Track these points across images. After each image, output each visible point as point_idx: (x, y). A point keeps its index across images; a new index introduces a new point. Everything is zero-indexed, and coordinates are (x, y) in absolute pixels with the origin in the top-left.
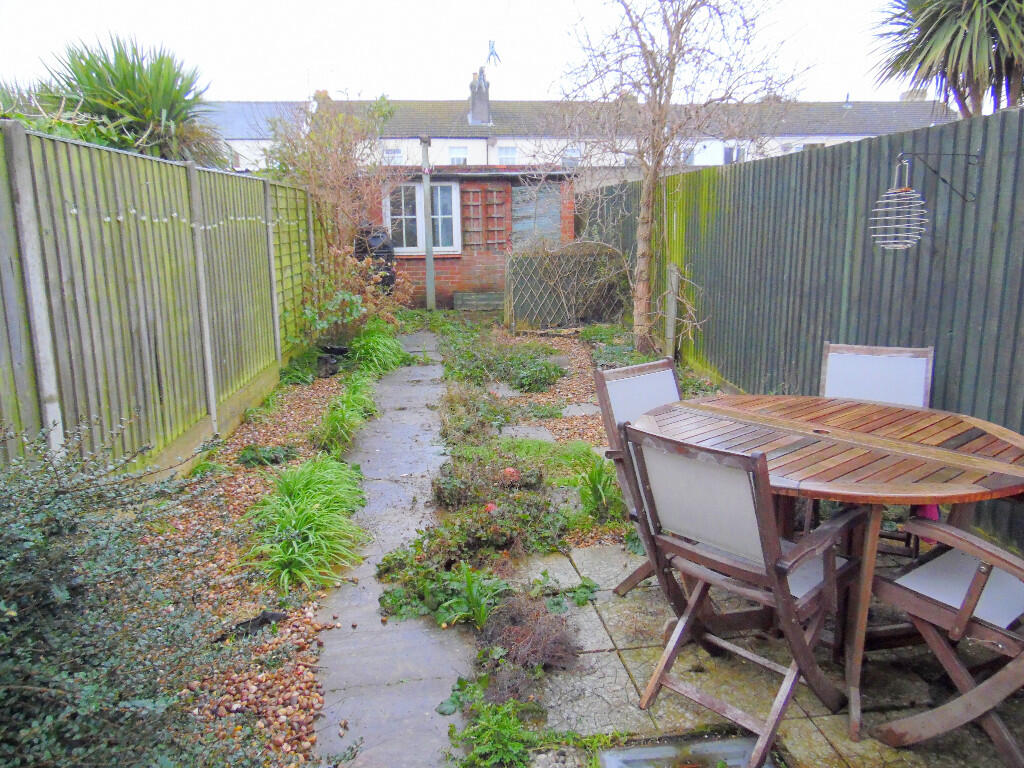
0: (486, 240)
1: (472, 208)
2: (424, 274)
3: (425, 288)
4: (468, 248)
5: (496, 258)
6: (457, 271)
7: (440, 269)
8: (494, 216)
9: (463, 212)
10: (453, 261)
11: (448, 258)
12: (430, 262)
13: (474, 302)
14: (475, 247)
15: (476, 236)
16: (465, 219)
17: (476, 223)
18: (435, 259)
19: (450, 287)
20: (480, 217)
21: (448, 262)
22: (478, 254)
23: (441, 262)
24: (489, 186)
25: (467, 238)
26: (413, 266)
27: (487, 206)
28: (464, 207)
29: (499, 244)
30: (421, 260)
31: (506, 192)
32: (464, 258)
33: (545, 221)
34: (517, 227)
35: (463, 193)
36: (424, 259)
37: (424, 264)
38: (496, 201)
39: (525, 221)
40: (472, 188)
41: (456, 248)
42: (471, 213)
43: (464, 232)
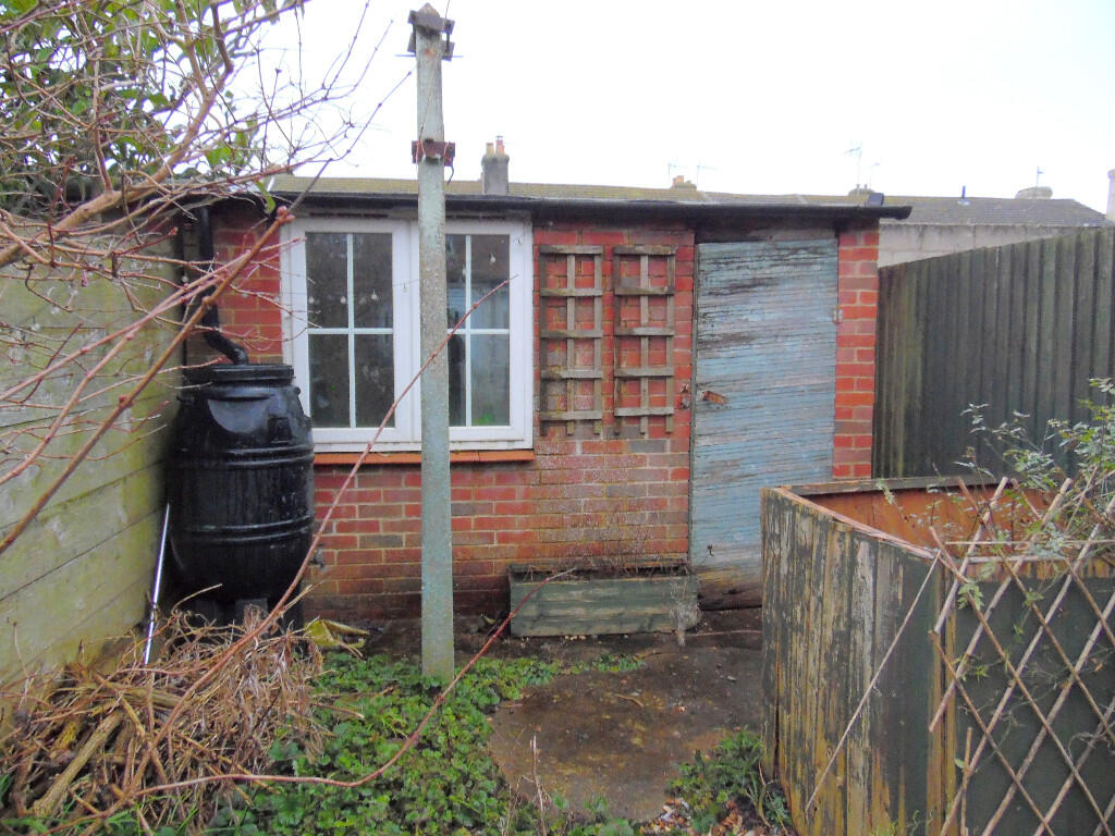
0: (613, 404)
1: (571, 304)
2: (416, 511)
3: (417, 556)
4: (558, 431)
5: (642, 461)
6: (518, 501)
7: (466, 495)
8: (639, 331)
9: (541, 320)
10: (505, 471)
11: (491, 464)
12: (438, 476)
13: (580, 611)
14: (580, 428)
15: (579, 396)
16: (546, 342)
17: (582, 353)
18: (454, 465)
19: (497, 555)
20: (598, 332)
21: (491, 474)
22: (587, 447)
23: (469, 474)
24: (628, 240)
25: (555, 400)
26: (382, 487)
27: (621, 300)
28: (546, 302)
29: (652, 417)
30: (407, 467)
31: (681, 257)
32: (544, 462)
33: (793, 347)
34: (711, 368)
35: (546, 259)
36: (417, 466)
37: (417, 481)
38: (646, 285)
39: (734, 350)
40: (576, 245)
41: (518, 430)
42: (572, 322)
43: (545, 381)
